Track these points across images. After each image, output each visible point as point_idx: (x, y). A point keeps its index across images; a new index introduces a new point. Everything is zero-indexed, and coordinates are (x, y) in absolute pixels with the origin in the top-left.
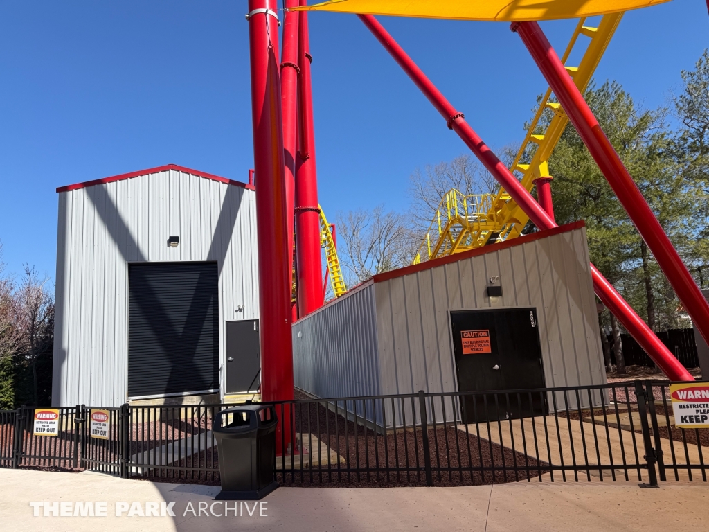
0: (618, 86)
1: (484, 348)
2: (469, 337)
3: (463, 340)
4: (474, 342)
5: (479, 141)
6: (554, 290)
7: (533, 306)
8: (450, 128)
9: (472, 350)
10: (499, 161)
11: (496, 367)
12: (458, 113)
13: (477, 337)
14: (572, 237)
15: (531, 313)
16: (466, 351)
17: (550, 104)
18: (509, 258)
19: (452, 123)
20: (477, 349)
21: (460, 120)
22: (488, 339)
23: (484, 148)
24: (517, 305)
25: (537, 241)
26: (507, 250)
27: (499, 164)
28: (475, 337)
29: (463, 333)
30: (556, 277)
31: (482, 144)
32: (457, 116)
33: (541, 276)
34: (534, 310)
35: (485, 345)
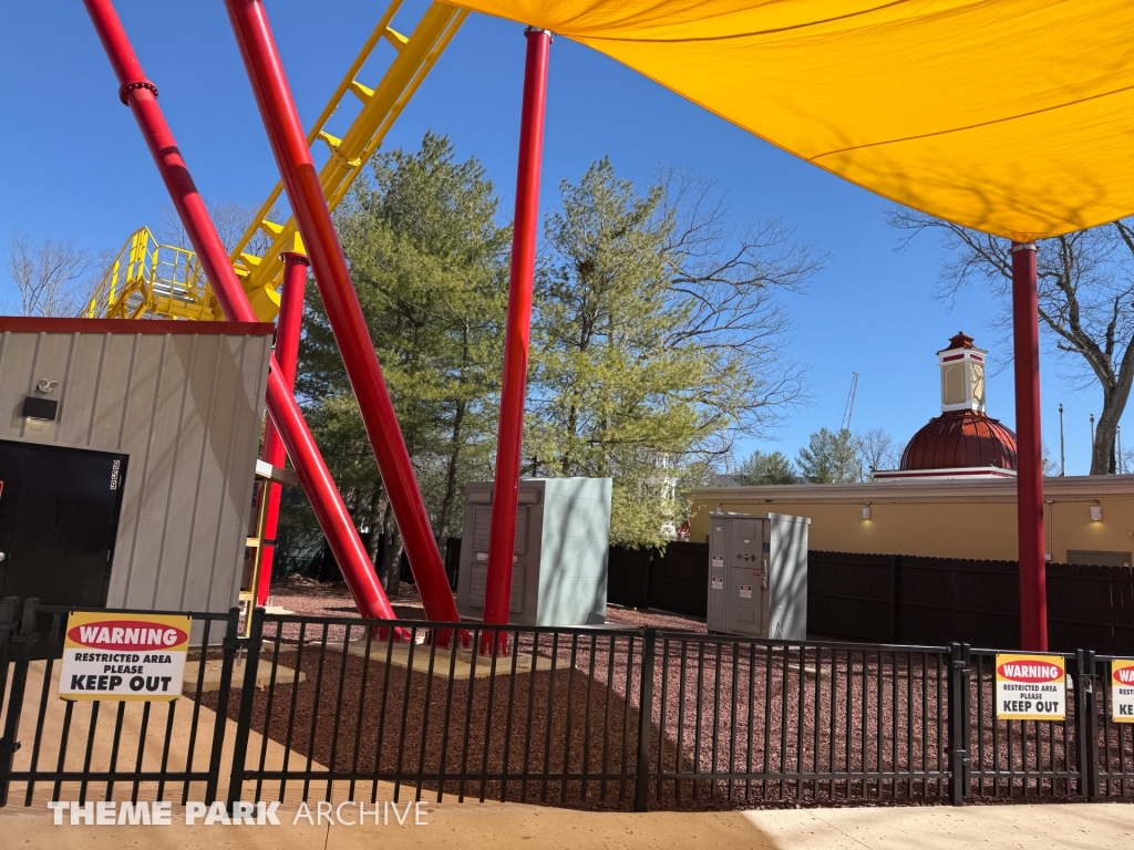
0: (481, 170)
5: (170, 144)
6: (179, 431)
7: (123, 451)
8: (125, 102)
10: (195, 190)
12: (147, 81)
14: (243, 347)
17: (327, 136)
18: (99, 354)
19: (128, 93)
21: (146, 94)
23: (173, 159)
24: (88, 444)
25: (169, 336)
26: (100, 337)
27: (193, 195)
30: (190, 406)
31: (173, 150)
32: (140, 86)
33: (159, 400)
34: (125, 459)
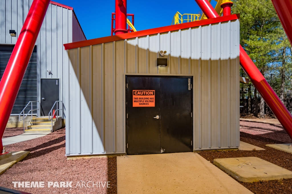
1: (150, 103)
2: (139, 95)
3: (134, 96)
4: (142, 98)
9: (140, 104)
11: (157, 117)
13: (145, 95)
15: (189, 80)
16: (135, 105)
20: (144, 104)
22: (154, 96)
28: (143, 95)
29: (134, 92)
35: (151, 101)
